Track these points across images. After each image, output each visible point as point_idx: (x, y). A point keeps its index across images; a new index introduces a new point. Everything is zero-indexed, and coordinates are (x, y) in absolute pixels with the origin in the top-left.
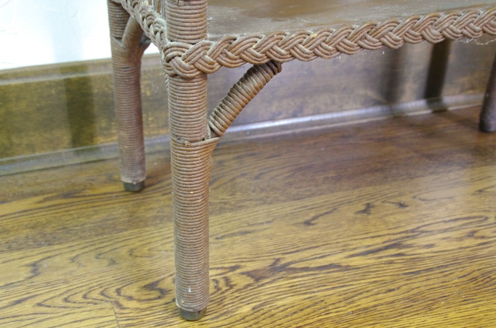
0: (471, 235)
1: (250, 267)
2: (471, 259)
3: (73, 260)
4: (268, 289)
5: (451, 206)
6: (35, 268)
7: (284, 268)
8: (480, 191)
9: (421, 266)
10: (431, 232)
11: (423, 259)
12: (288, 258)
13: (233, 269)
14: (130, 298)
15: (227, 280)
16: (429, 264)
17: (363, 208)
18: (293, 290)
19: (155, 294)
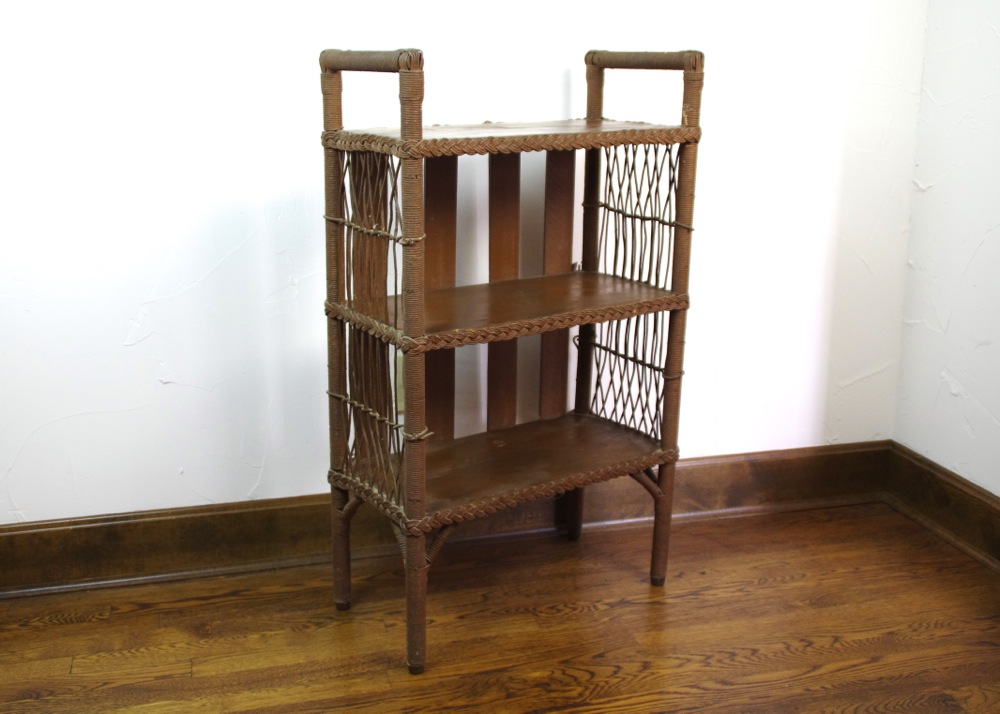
0: (741, 590)
1: (608, 601)
2: (737, 602)
3: (506, 594)
4: (618, 611)
5: (733, 575)
6: (485, 598)
7: (627, 602)
8: (755, 568)
9: (707, 604)
10: (717, 588)
11: (707, 601)
12: (630, 598)
13: (597, 602)
14: (541, 612)
15: (595, 607)
16: (712, 603)
17: (677, 573)
18: (632, 612)
19: (554, 611)
